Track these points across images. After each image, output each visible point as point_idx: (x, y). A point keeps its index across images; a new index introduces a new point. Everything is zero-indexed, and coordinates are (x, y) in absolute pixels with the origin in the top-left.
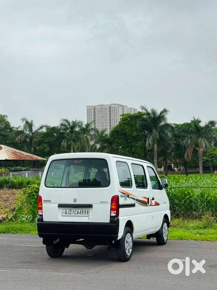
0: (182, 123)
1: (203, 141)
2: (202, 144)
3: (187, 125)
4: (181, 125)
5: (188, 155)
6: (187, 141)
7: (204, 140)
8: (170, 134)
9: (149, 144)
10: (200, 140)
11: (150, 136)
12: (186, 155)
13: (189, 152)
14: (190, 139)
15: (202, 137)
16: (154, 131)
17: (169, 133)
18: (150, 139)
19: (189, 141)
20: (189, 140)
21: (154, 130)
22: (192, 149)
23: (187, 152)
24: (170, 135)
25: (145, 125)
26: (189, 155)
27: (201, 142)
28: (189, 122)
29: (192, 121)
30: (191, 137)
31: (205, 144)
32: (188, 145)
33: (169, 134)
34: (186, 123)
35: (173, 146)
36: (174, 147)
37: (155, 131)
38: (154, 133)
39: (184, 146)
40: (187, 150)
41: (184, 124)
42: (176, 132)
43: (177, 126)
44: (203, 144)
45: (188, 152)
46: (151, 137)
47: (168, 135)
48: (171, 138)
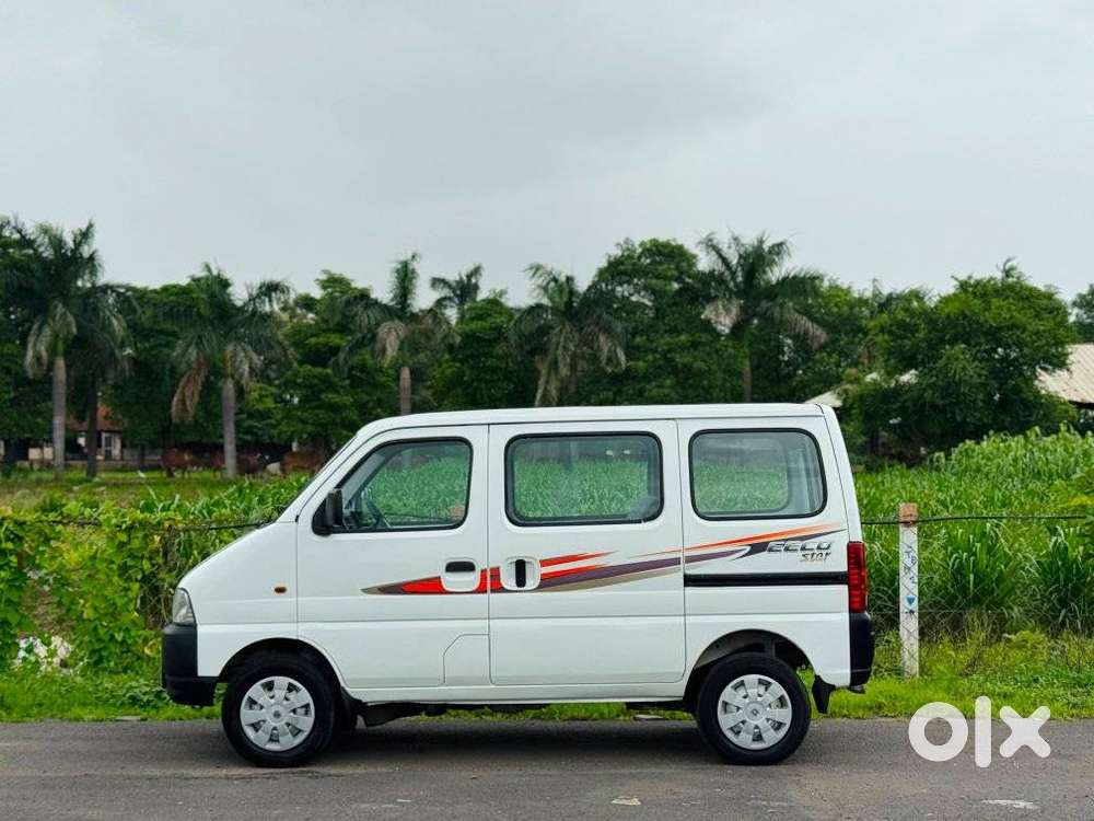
0: (156, 285)
1: (242, 354)
2: (237, 364)
3: (177, 294)
4: (155, 291)
5: (183, 401)
6: (186, 353)
7: (244, 350)
8: (120, 324)
9: (38, 358)
10: (230, 348)
11: (41, 327)
12: (175, 399)
13: (188, 393)
14: (197, 345)
15: (239, 339)
16: (60, 309)
17: (117, 318)
18: (41, 338)
19: (193, 350)
20: (193, 346)
21: (56, 307)
22: (200, 382)
23: (179, 391)
24: (118, 325)
25: (21, 288)
26: (188, 403)
27: (235, 355)
28: (184, 282)
29: (196, 280)
30: (200, 337)
31: (250, 364)
32: (188, 363)
33: (115, 322)
34: (174, 286)
35: (127, 368)
36: (127, 374)
37: (63, 310)
38: (57, 317)
39: (173, 369)
40: (181, 384)
41: (165, 289)
42: (145, 316)
43: (142, 295)
44: (241, 361)
45: (183, 393)
46: (47, 331)
47: (110, 324)
48: (123, 338)
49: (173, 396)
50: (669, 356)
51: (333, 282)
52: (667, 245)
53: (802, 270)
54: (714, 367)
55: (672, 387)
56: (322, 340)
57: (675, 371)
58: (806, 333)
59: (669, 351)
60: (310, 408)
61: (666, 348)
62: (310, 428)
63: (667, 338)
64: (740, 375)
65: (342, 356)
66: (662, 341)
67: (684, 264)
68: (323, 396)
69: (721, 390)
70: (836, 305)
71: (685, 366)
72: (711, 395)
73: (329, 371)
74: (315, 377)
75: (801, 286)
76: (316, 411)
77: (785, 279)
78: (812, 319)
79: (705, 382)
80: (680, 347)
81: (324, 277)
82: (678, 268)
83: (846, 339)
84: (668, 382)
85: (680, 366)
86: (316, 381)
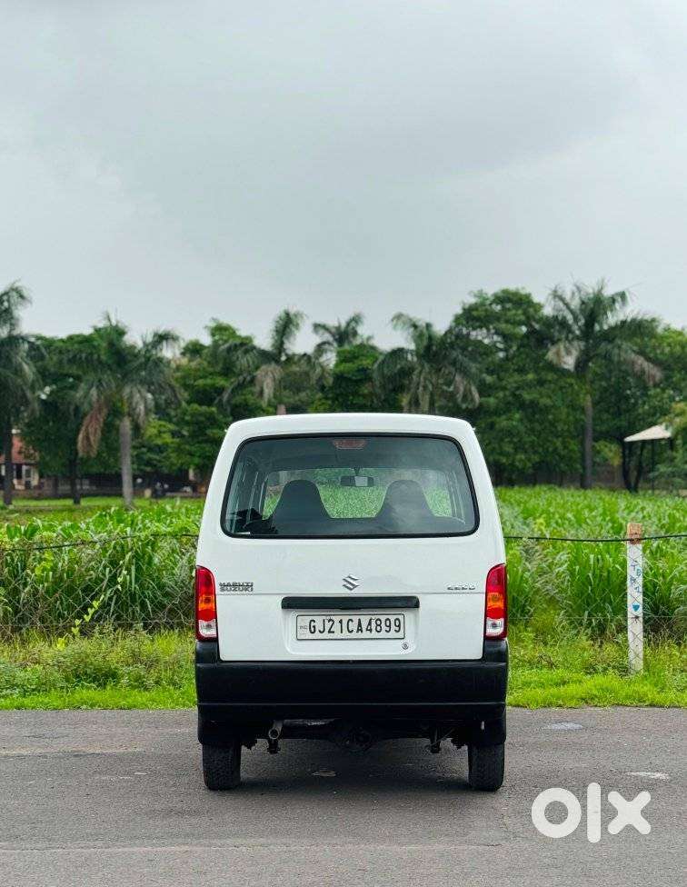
0: (63, 335)
1: (138, 395)
2: (134, 404)
3: (81, 342)
4: (62, 340)
5: (87, 438)
6: (87, 394)
7: (139, 392)
8: (30, 368)
10: (127, 390)
12: (81, 436)
13: (91, 429)
14: (97, 387)
15: (135, 382)
17: (28, 364)
19: (94, 392)
20: (94, 388)
22: (102, 420)
23: (83, 428)
24: (29, 370)
26: (92, 438)
27: (131, 397)
28: (87, 331)
29: (97, 330)
30: (99, 381)
31: (146, 403)
32: (90, 404)
33: (25, 367)
34: (78, 336)
36: (38, 413)
39: (77, 409)
40: (85, 423)
41: (71, 338)
42: (51, 361)
43: (49, 343)
44: (137, 403)
45: (87, 430)
47: (22, 370)
48: (33, 381)
49: (78, 434)
50: (518, 393)
51: (220, 330)
52: (516, 294)
53: (638, 313)
54: (559, 403)
55: (521, 420)
56: (209, 381)
57: (522, 406)
58: (643, 372)
59: (518, 388)
60: (198, 442)
61: (515, 385)
62: (196, 460)
63: (517, 377)
64: (583, 410)
65: (225, 396)
66: (511, 380)
67: (531, 310)
68: (208, 432)
69: (565, 424)
70: (669, 345)
71: (532, 402)
72: (556, 427)
73: (214, 409)
74: (201, 415)
75: (639, 329)
76: (204, 445)
77: (624, 322)
78: (648, 359)
79: (550, 417)
80: (527, 385)
81: (213, 325)
82: (525, 313)
83: (678, 376)
84: (517, 416)
85: (527, 402)
86: (202, 419)
